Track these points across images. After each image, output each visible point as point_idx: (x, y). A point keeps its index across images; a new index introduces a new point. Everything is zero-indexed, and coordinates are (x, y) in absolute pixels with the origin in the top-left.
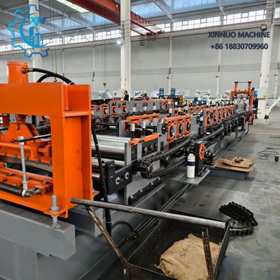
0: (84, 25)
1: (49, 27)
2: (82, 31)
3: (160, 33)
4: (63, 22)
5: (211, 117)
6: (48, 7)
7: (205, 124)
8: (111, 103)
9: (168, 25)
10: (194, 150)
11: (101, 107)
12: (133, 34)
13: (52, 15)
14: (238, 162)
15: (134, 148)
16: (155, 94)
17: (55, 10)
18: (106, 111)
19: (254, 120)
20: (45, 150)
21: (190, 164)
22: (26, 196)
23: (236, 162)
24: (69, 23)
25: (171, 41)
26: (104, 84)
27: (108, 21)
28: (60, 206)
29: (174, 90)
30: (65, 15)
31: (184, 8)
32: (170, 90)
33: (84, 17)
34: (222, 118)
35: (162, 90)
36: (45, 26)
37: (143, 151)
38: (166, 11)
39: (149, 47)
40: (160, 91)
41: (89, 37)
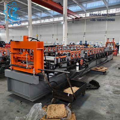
0: (49, 15)
1: (35, 16)
2: (49, 17)
3: (81, 18)
4: (41, 14)
5: (91, 52)
6: (35, 8)
7: (88, 54)
8: (56, 47)
9: (84, 14)
10: (79, 61)
11: (53, 48)
12: (69, 18)
13: (36, 11)
14: (102, 68)
15: (57, 59)
16: (78, 43)
17: (38, 9)
18: (55, 50)
19: (117, 54)
20: (32, 58)
21: (77, 66)
22: (27, 68)
23: (101, 68)
24: (44, 15)
25: (85, 21)
26: (57, 39)
27: (59, 14)
28: (35, 71)
29: (87, 42)
30: (42, 11)
31: (91, 7)
32: (85, 41)
33: (49, 12)
34: (96, 52)
35: (81, 42)
36: (34, 16)
37: (60, 61)
38: (83, 8)
39: (76, 24)
40: (80, 42)
41: (51, 20)
